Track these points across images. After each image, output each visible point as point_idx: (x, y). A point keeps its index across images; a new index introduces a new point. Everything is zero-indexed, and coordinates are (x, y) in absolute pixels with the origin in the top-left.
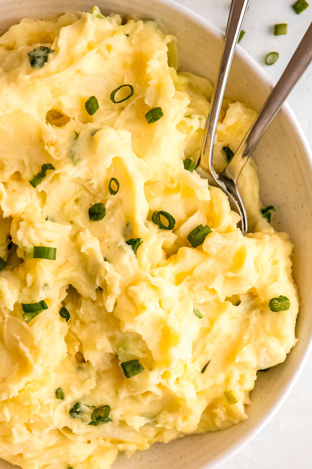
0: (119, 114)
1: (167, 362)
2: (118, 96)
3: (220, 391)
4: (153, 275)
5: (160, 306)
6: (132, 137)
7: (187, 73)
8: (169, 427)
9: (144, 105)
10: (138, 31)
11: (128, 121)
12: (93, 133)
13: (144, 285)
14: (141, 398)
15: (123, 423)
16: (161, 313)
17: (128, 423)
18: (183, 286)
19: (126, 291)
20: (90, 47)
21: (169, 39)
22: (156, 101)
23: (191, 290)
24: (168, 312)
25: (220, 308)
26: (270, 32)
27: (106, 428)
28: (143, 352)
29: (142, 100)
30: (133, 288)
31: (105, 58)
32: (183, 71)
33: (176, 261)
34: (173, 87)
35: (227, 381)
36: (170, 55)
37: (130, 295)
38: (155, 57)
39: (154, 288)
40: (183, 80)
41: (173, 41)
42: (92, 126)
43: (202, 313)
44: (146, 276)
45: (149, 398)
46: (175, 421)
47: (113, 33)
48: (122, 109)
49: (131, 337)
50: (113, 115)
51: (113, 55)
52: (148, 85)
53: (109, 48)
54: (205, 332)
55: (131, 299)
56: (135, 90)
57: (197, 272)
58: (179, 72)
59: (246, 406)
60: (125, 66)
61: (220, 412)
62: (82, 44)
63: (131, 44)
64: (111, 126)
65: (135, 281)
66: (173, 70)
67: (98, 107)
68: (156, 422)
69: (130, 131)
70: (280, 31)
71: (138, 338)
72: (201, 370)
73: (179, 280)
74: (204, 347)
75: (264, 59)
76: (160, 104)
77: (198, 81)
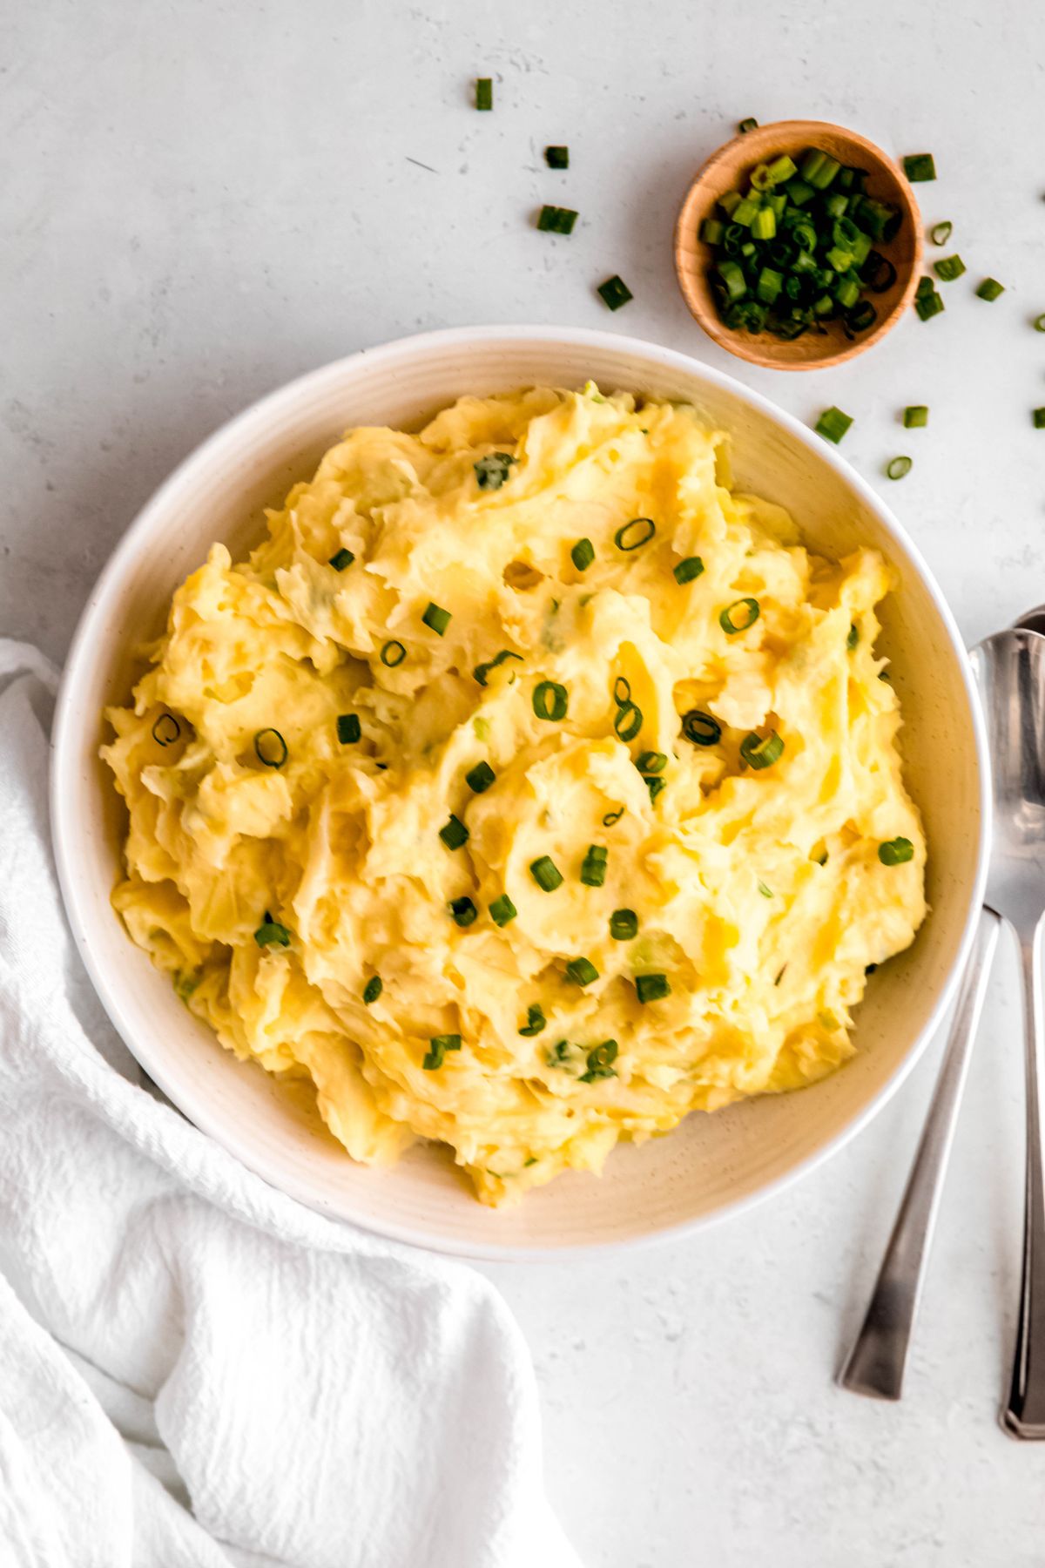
0: (628, 569)
1: (721, 976)
2: (628, 539)
3: (809, 1014)
4: (685, 832)
5: (702, 882)
6: (652, 607)
7: (747, 496)
8: (721, 1084)
9: (672, 553)
10: (663, 424)
11: (645, 581)
12: (584, 601)
13: (672, 849)
14: (673, 1040)
15: (638, 1080)
16: (704, 894)
17: (649, 1079)
18: (738, 846)
19: (642, 863)
20: (582, 453)
21: (718, 438)
22: (692, 545)
23: (751, 849)
24: (715, 892)
25: (802, 874)
26: (897, 420)
27: (607, 1089)
28: (678, 961)
29: (668, 545)
30: (654, 858)
31: (607, 472)
32: (742, 492)
33: (720, 805)
34: (723, 522)
35: (821, 994)
36: (718, 467)
37: (649, 868)
38: (693, 470)
39: (693, 855)
40: (742, 509)
41: (725, 441)
42: (581, 589)
43: (772, 888)
44: (674, 835)
45: (689, 1040)
46: (731, 1073)
47: (620, 430)
48: (634, 559)
49: (655, 938)
50: (619, 569)
51: (620, 467)
52: (678, 519)
53: (614, 456)
54: (775, 920)
55: (653, 876)
56: (658, 527)
57: (759, 819)
58: (734, 493)
59: (850, 1032)
60: (640, 485)
61: (808, 1048)
62: (568, 449)
63: (651, 447)
64: (615, 588)
65: (655, 844)
66: (724, 491)
67: (593, 556)
68: (697, 1077)
69: (648, 597)
70: (915, 420)
71: (667, 940)
72: (773, 981)
73: (728, 836)
74: (775, 940)
75: (886, 469)
76: (701, 551)
77: (766, 509)
